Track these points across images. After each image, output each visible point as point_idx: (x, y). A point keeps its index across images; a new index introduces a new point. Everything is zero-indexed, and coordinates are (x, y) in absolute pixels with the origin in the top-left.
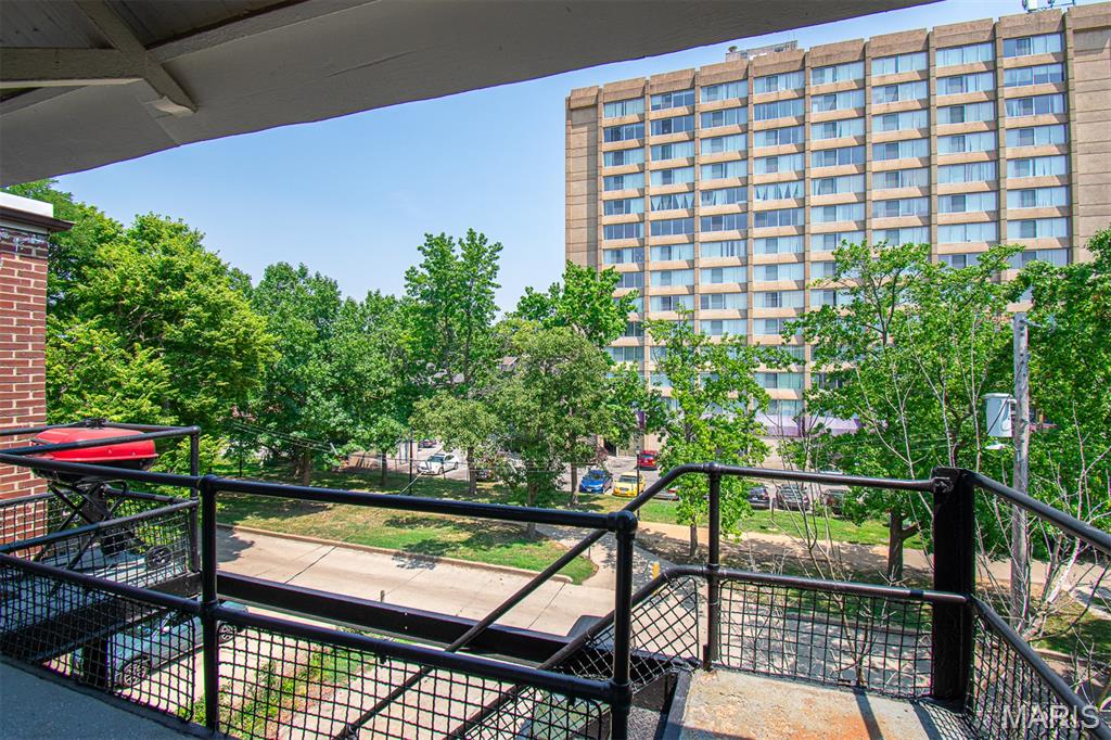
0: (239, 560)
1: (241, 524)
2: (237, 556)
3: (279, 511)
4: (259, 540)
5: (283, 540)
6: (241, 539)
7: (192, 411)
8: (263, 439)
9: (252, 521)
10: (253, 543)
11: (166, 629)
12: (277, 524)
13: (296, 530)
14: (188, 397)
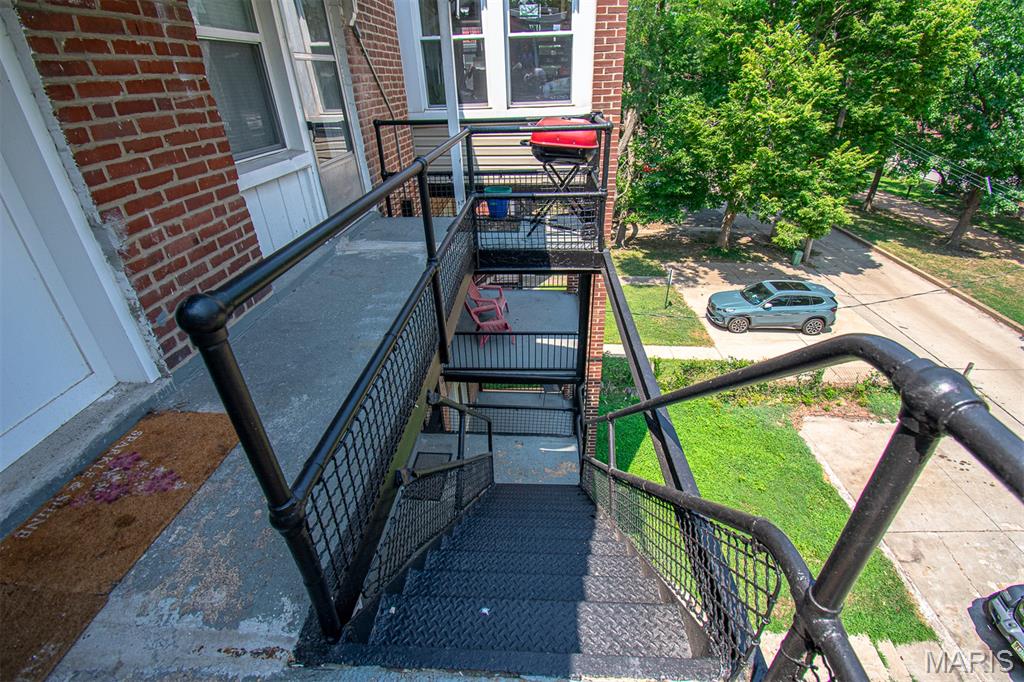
0: (860, 276)
1: (879, 245)
2: (860, 272)
3: (926, 244)
4: (887, 265)
5: (909, 272)
6: (872, 258)
7: (856, 121)
8: (933, 161)
9: (893, 246)
10: (881, 265)
11: (768, 305)
12: (912, 255)
13: (928, 267)
14: (856, 105)
